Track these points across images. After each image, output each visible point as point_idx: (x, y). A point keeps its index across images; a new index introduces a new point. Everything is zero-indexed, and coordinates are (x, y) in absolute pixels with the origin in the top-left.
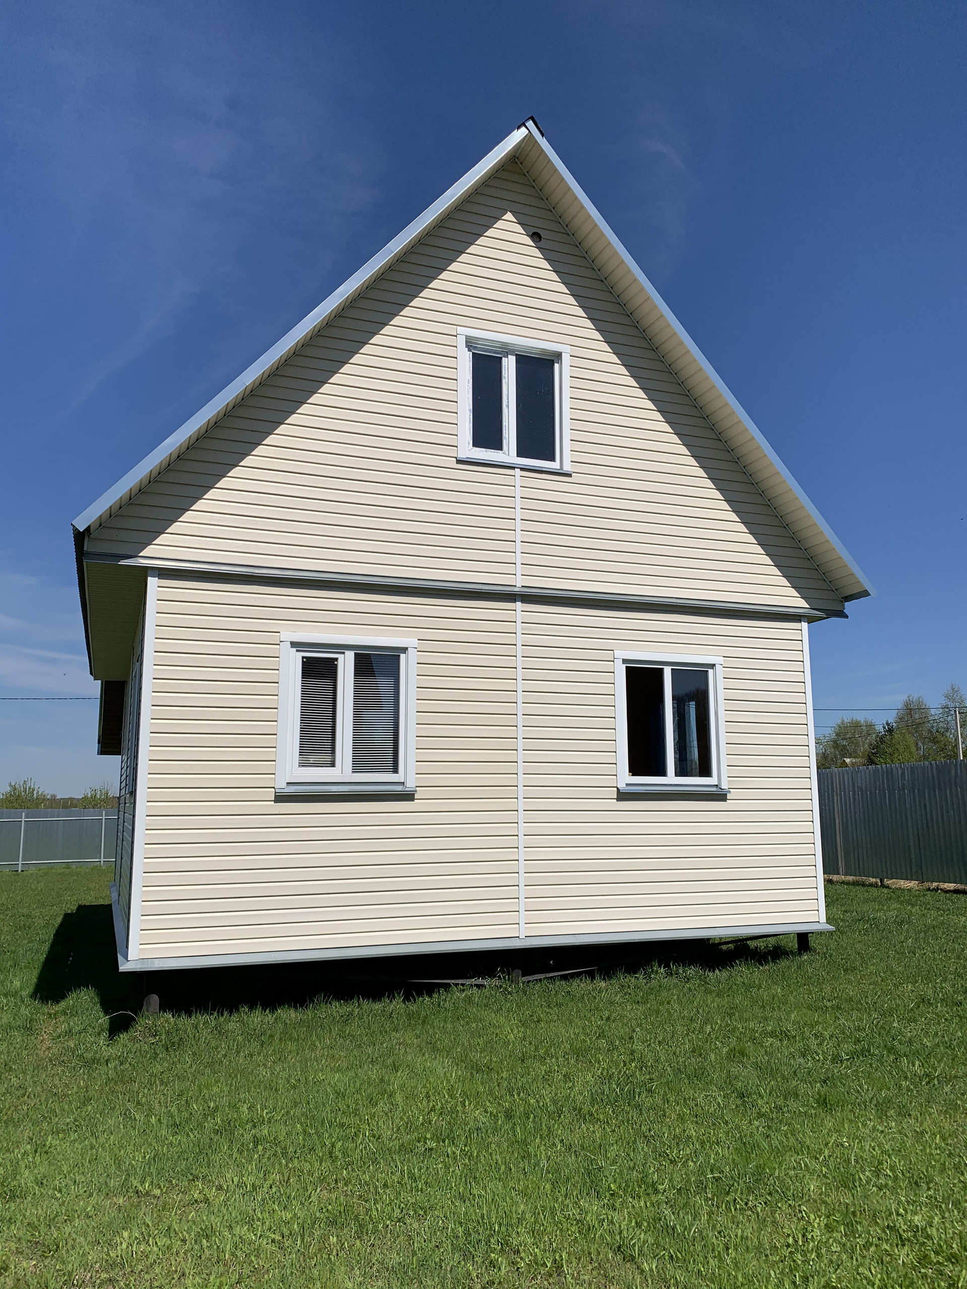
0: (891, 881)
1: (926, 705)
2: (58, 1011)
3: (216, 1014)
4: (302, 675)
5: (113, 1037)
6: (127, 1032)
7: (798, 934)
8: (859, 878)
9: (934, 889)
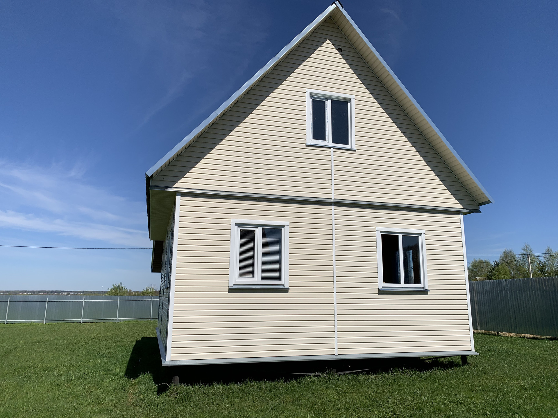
0: (502, 333)
1: (513, 253)
2: (135, 382)
3: (203, 385)
4: (240, 238)
5: (159, 394)
6: (165, 392)
7: (461, 356)
8: (487, 331)
9: (522, 337)
